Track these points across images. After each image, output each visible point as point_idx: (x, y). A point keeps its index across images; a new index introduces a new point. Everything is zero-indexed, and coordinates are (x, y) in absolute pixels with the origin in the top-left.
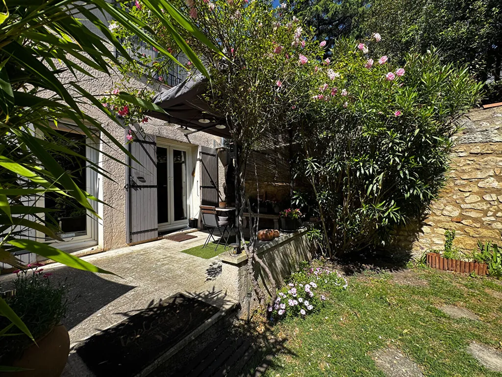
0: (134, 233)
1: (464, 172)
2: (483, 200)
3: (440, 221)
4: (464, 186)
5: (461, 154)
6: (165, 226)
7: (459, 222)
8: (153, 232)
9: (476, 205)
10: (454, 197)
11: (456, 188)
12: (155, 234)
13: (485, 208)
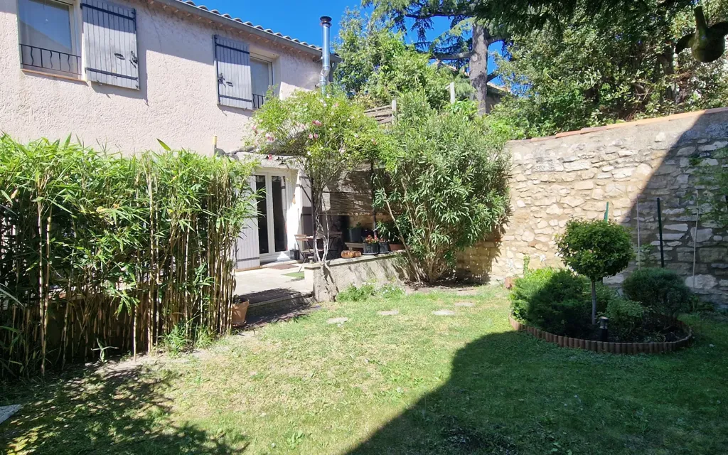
0: (239, 260)
1: (536, 199)
2: (549, 225)
3: (520, 246)
4: (537, 212)
5: (535, 182)
6: (265, 257)
7: (533, 247)
8: (255, 260)
9: (544, 230)
10: (531, 223)
11: (532, 214)
12: (257, 263)
13: (550, 233)
